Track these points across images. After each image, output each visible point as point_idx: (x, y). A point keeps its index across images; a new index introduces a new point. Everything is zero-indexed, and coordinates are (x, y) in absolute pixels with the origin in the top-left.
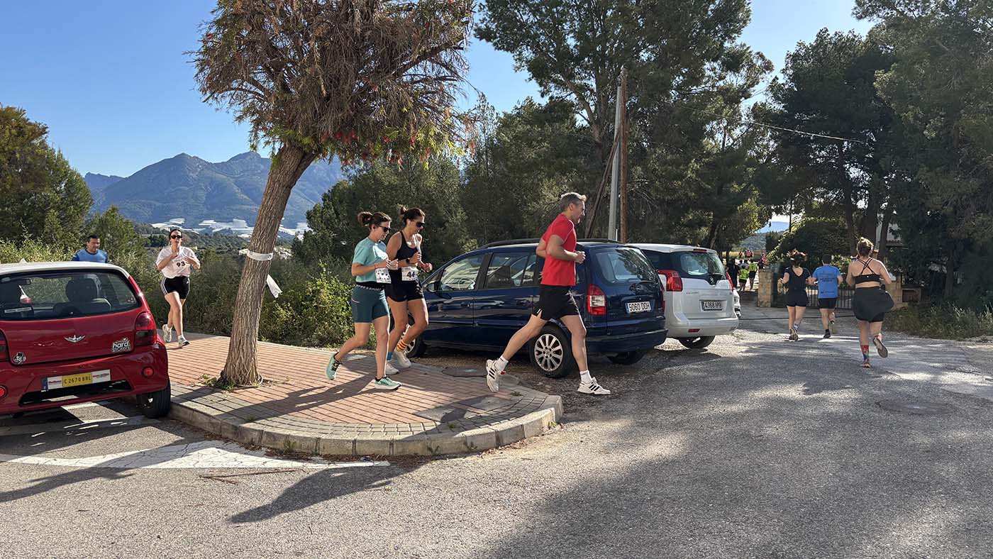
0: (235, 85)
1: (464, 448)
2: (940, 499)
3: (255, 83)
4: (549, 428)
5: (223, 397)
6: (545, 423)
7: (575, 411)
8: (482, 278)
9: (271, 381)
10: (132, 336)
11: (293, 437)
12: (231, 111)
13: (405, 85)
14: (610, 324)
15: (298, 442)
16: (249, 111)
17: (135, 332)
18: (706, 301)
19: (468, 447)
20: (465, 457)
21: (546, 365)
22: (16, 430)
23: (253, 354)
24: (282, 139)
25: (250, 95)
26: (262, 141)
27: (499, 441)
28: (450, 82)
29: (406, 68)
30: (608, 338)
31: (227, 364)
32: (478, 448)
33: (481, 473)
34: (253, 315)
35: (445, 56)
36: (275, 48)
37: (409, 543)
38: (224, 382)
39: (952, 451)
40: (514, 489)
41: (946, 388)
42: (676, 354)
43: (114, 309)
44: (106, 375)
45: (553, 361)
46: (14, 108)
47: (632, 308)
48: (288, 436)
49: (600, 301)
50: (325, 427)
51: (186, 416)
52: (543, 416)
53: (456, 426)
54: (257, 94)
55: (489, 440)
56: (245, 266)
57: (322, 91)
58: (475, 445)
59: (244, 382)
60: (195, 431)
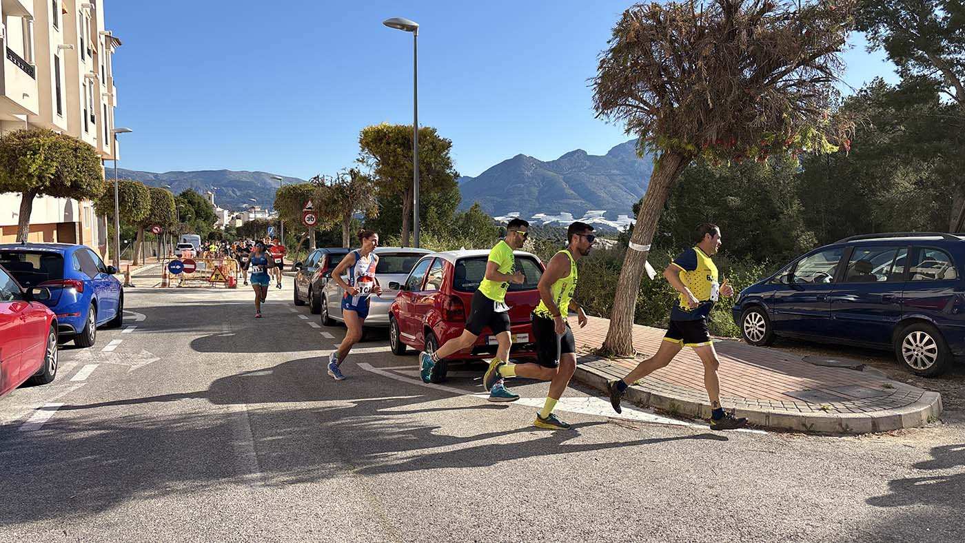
1: (839, 428)
4: (929, 422)
5: (607, 363)
6: (924, 417)
7: (956, 409)
8: (841, 271)
11: (678, 401)
15: (682, 405)
19: (843, 428)
20: (842, 437)
21: (916, 363)
23: (630, 330)
25: (634, 109)
27: (875, 427)
28: (823, 83)
29: (781, 75)
31: (607, 338)
32: (854, 430)
33: (861, 452)
34: (631, 297)
38: (605, 351)
44: (525, 337)
45: (926, 361)
48: (672, 400)
51: (580, 376)
52: (922, 409)
53: (830, 408)
54: (641, 108)
55: (866, 425)
56: (627, 256)
57: (709, 105)
58: (851, 426)
59: (621, 353)
60: (591, 389)
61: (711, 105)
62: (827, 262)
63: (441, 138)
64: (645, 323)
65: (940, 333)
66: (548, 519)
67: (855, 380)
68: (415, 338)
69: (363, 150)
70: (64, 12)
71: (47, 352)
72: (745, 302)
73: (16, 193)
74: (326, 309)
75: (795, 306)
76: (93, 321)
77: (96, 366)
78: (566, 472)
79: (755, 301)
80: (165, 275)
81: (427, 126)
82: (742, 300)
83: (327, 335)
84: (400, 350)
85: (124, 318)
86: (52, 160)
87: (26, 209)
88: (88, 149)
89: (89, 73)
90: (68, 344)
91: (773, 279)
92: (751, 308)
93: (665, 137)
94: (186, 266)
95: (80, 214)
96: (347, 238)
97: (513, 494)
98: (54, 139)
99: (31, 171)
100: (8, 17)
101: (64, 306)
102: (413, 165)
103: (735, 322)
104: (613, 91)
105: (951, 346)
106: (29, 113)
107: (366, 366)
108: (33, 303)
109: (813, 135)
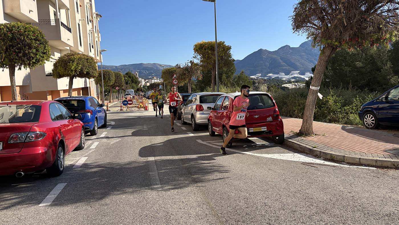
3: (312, 23)
5: (302, 139)
9: (318, 135)
10: (273, 116)
11: (333, 154)
15: (336, 157)
23: (312, 124)
25: (310, 28)
29: (379, 8)
31: (301, 128)
34: (312, 110)
38: (301, 133)
43: (265, 107)
44: (265, 128)
50: (345, 152)
54: (313, 27)
56: (309, 92)
59: (308, 134)
60: (294, 150)
61: (346, 24)
63: (227, 45)
64: (318, 120)
66: (277, 205)
68: (218, 129)
69: (195, 52)
70: (80, 6)
71: (81, 138)
72: (365, 110)
73: (67, 77)
74: (183, 118)
76: (96, 125)
77: (98, 143)
78: (285, 185)
79: (369, 109)
80: (121, 106)
81: (221, 41)
82: (363, 109)
83: (184, 128)
84: (213, 134)
85: (107, 123)
86: (79, 64)
87: (71, 83)
88: (92, 59)
89: (90, 29)
90: (88, 134)
91: (378, 99)
92: (368, 112)
93: (325, 39)
94: (129, 102)
95: (90, 84)
96: (190, 89)
97: (262, 194)
98: (79, 56)
99: (72, 69)
100: (61, 10)
101: (86, 120)
102: (215, 58)
103: (360, 119)
104: (301, 21)
106: (70, 46)
107: (200, 141)
108: (75, 119)
109: (395, 34)
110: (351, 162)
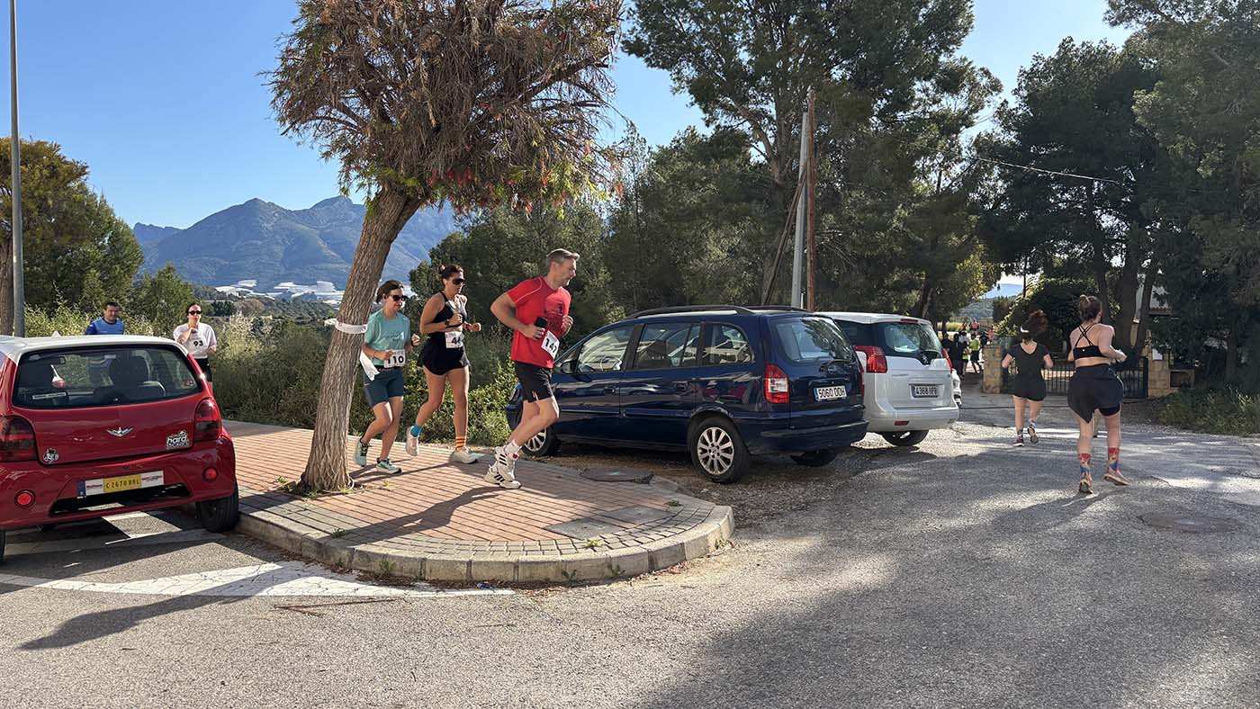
0: (321, 112)
1: (607, 572)
2: (1221, 642)
3: (347, 111)
4: (717, 547)
5: (303, 506)
6: (712, 542)
7: (750, 525)
8: (631, 355)
9: (364, 487)
10: (191, 429)
11: (390, 556)
12: (316, 146)
13: (535, 112)
14: (794, 415)
15: (398, 563)
16: (339, 145)
17: (194, 423)
18: (916, 385)
19: (613, 571)
20: (610, 584)
21: (712, 466)
22: (46, 547)
23: (341, 445)
24: (381, 181)
25: (340, 126)
26: (355, 183)
27: (654, 564)
28: (590, 108)
29: (535, 91)
30: (791, 432)
31: (308, 467)
32: (626, 573)
33: (630, 604)
34: (342, 403)
35: (584, 75)
36: (372, 67)
37: (538, 693)
38: (305, 486)
39: (1237, 578)
40: (672, 626)
41: (1229, 498)
42: (879, 452)
43: (169, 395)
44: (158, 477)
45: (721, 460)
46: (46, 143)
47: (822, 394)
48: (385, 556)
49: (781, 386)
50: (432, 545)
51: (257, 530)
52: (709, 531)
53: (599, 544)
55: (641, 563)
56: (332, 342)
57: (430, 121)
58: (622, 569)
59: (330, 487)
60: (269, 549)
61: (434, 122)
62: (619, 344)
63: (69, 159)
65: (737, 429)
67: (638, 498)
75: (587, 400)
81: (42, 140)
93: (378, 166)
105: (747, 444)
109: (572, 173)
110: (443, 579)
